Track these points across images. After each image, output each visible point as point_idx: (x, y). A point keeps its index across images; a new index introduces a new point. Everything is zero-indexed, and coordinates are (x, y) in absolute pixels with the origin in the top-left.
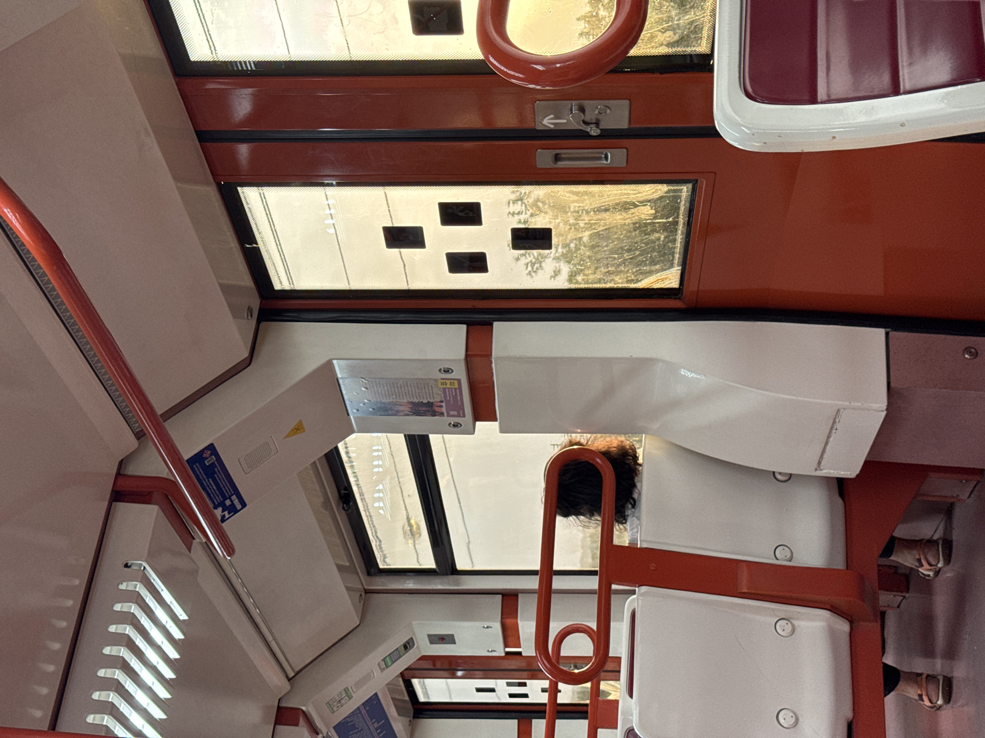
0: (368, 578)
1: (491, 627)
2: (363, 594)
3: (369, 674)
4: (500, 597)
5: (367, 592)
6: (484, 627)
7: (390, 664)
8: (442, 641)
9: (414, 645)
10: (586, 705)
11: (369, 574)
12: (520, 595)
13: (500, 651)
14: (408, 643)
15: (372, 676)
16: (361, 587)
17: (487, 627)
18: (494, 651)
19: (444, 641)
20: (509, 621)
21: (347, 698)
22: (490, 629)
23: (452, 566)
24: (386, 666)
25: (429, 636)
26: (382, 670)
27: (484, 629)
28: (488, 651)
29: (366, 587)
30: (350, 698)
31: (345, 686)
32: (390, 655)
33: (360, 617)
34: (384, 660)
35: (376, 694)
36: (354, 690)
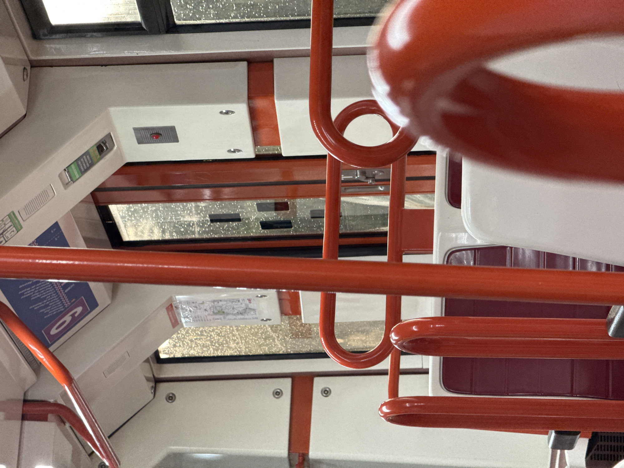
0: (35, 43)
1: (233, 112)
2: (29, 68)
3: (45, 193)
4: (245, 64)
5: (35, 65)
6: (221, 113)
7: (77, 176)
8: (157, 138)
9: (114, 145)
10: (385, 234)
11: (35, 36)
12: (275, 61)
13: (248, 152)
14: (105, 144)
15: (51, 194)
16: (26, 58)
17: (227, 113)
18: (239, 151)
19: (160, 137)
20: (260, 103)
21: (14, 229)
22: (231, 116)
23: (167, 17)
24: (72, 180)
25: (136, 130)
26: (66, 185)
27: (223, 115)
28: (229, 151)
29: (33, 58)
30: (19, 228)
31: (10, 211)
32: (77, 161)
33: (26, 104)
34: (67, 169)
35: (56, 224)
36: (24, 217)
